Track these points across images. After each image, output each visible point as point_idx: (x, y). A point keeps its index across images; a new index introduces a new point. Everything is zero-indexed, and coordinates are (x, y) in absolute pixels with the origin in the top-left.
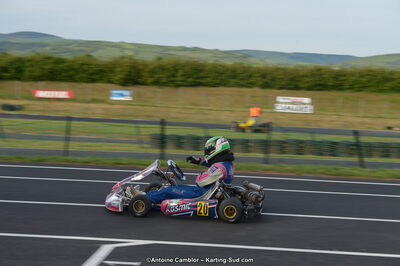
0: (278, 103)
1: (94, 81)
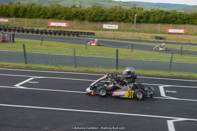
1: (184, 23)
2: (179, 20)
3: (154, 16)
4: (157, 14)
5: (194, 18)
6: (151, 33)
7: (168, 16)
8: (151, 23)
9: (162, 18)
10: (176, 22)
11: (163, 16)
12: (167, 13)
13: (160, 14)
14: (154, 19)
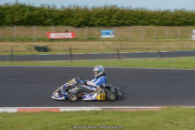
0: (194, 34)
2: (49, 20)
3: (12, 13)
4: (17, 10)
5: (69, 16)
6: (22, 40)
7: (33, 13)
8: (8, 25)
9: (25, 17)
10: (46, 22)
11: (27, 13)
12: (32, 9)
13: (21, 10)
14: (12, 18)
